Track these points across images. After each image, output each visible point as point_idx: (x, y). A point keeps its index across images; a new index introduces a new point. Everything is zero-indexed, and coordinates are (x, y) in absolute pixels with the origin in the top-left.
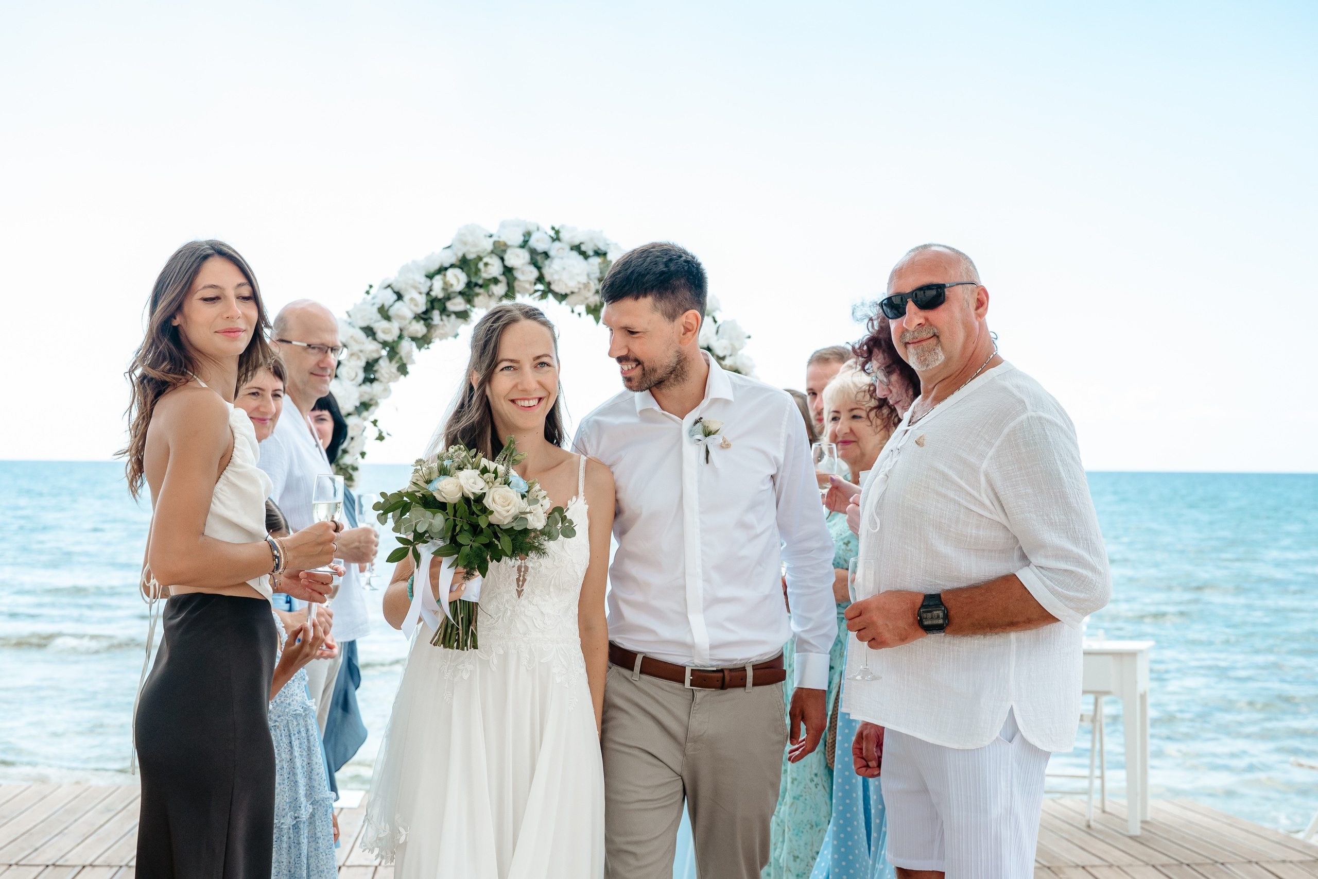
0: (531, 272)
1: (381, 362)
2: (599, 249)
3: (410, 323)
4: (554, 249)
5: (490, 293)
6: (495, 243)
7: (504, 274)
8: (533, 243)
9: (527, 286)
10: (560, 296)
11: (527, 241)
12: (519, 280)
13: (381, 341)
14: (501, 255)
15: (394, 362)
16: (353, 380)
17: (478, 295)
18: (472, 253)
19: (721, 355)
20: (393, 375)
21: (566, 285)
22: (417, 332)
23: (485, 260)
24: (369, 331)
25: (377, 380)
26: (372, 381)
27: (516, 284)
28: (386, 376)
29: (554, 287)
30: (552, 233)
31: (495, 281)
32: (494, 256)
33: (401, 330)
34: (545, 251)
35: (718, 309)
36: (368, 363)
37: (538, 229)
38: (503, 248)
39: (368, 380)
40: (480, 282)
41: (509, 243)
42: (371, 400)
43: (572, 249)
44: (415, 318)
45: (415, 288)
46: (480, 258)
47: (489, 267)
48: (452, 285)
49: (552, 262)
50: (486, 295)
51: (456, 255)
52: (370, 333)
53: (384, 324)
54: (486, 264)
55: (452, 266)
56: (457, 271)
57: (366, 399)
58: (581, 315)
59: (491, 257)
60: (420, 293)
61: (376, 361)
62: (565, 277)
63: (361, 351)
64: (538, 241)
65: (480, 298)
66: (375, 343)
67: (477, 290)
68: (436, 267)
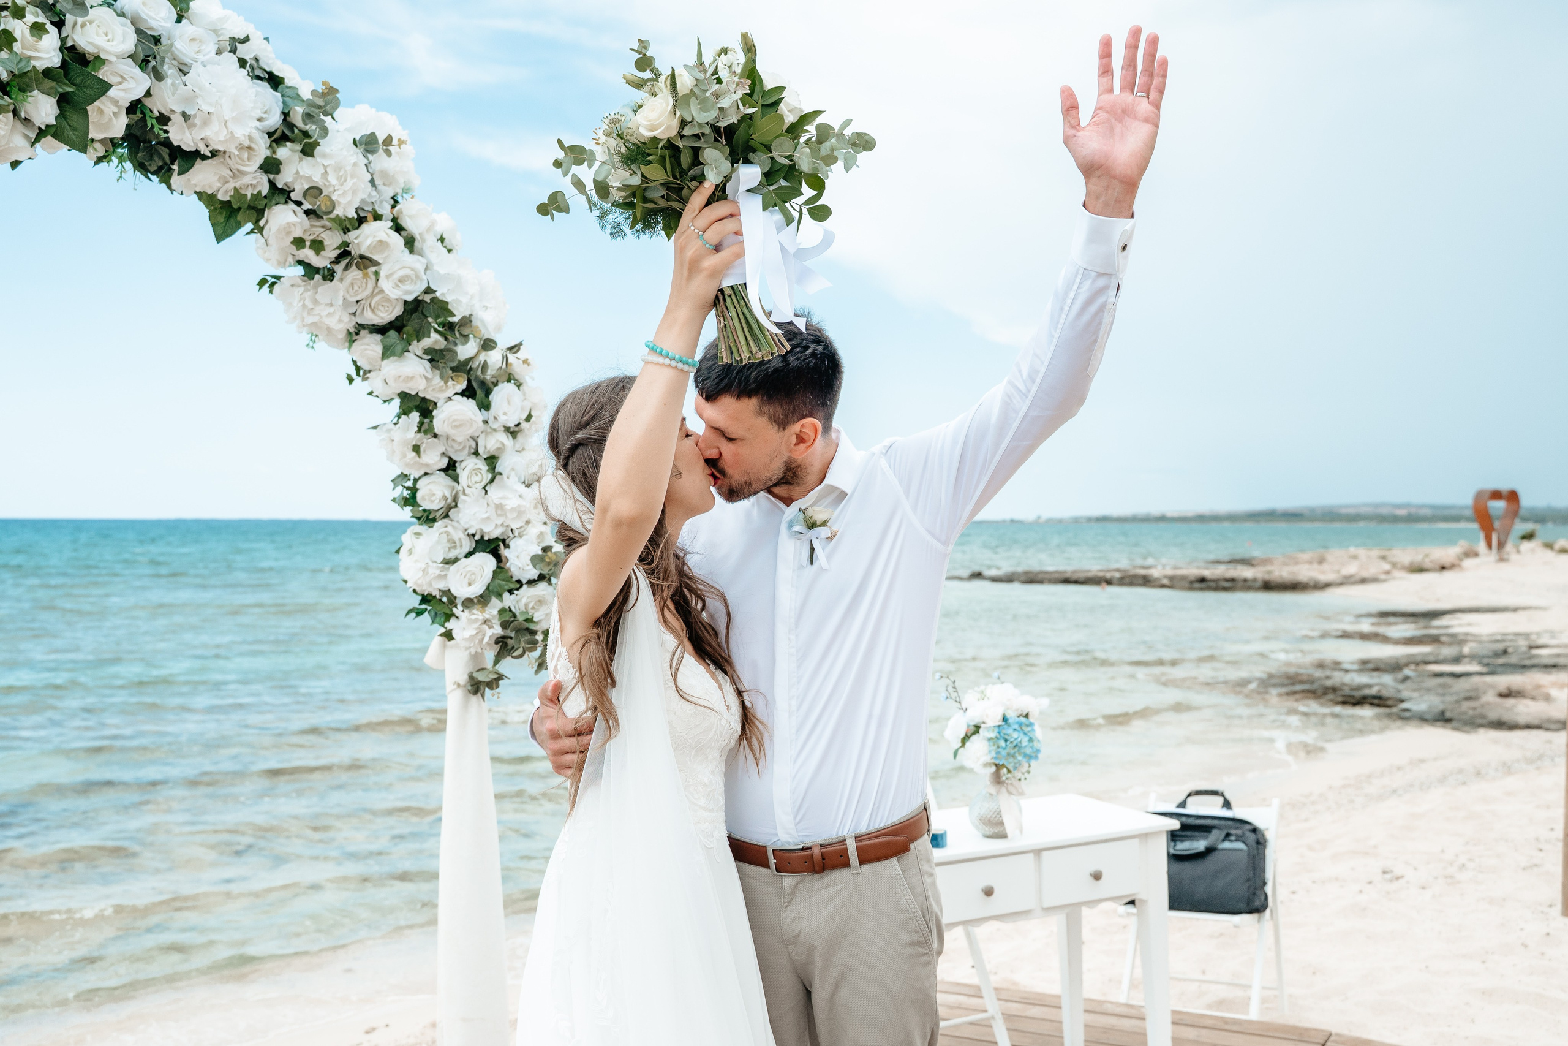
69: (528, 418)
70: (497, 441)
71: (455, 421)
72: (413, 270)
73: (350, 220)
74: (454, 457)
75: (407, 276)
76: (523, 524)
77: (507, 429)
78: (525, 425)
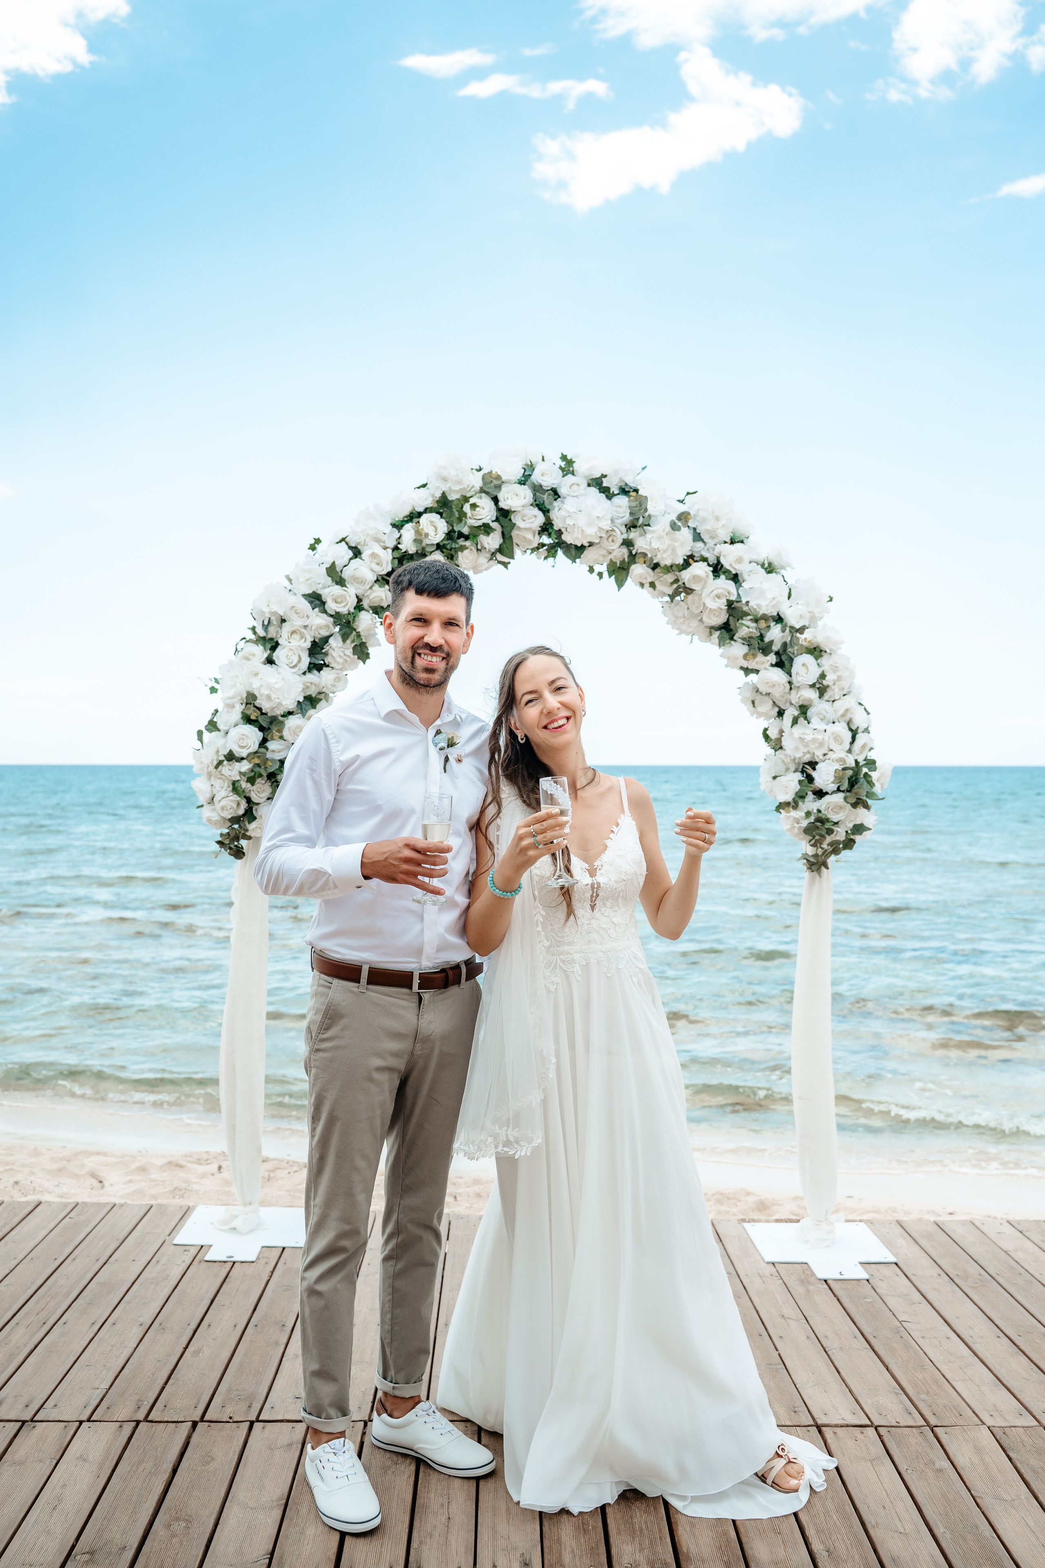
0: (535, 516)
1: (331, 640)
2: (626, 484)
3: (371, 588)
4: (565, 485)
5: (479, 547)
6: (483, 478)
7: (497, 520)
8: (537, 477)
9: (530, 536)
10: (573, 552)
11: (530, 475)
12: (519, 528)
13: (334, 613)
14: (495, 494)
15: (348, 641)
16: (295, 666)
17: (463, 548)
18: (456, 492)
19: (798, 627)
20: (348, 659)
21: (583, 531)
22: (382, 599)
23: (472, 501)
24: (316, 600)
25: (328, 666)
26: (319, 668)
27: (514, 533)
28: (340, 660)
29: (567, 538)
30: (563, 464)
31: (486, 529)
32: (483, 495)
33: (359, 600)
34: (554, 486)
35: (789, 565)
36: (314, 643)
37: (543, 460)
38: (496, 482)
39: (316, 667)
40: (466, 531)
41: (504, 478)
42: (320, 693)
43: (589, 485)
44: (377, 581)
45: (377, 540)
46: (466, 499)
47: (477, 509)
48: (427, 535)
49: (563, 502)
50: (474, 550)
51: (433, 495)
52: (317, 602)
53: (337, 589)
54: (474, 506)
55: (427, 510)
56: (435, 517)
57: (313, 692)
58: (604, 576)
59: (481, 498)
60: (385, 548)
61: (326, 640)
62: (581, 521)
63: (305, 627)
64: (543, 475)
65: (466, 552)
66: (324, 615)
67: (461, 542)
68: (407, 513)
69: (823, 676)
70: (802, 695)
71: (768, 683)
72: (724, 589)
73: (678, 566)
74: (783, 708)
75: (722, 593)
76: (826, 752)
77: (813, 686)
78: (825, 682)
